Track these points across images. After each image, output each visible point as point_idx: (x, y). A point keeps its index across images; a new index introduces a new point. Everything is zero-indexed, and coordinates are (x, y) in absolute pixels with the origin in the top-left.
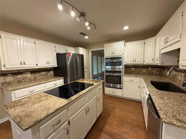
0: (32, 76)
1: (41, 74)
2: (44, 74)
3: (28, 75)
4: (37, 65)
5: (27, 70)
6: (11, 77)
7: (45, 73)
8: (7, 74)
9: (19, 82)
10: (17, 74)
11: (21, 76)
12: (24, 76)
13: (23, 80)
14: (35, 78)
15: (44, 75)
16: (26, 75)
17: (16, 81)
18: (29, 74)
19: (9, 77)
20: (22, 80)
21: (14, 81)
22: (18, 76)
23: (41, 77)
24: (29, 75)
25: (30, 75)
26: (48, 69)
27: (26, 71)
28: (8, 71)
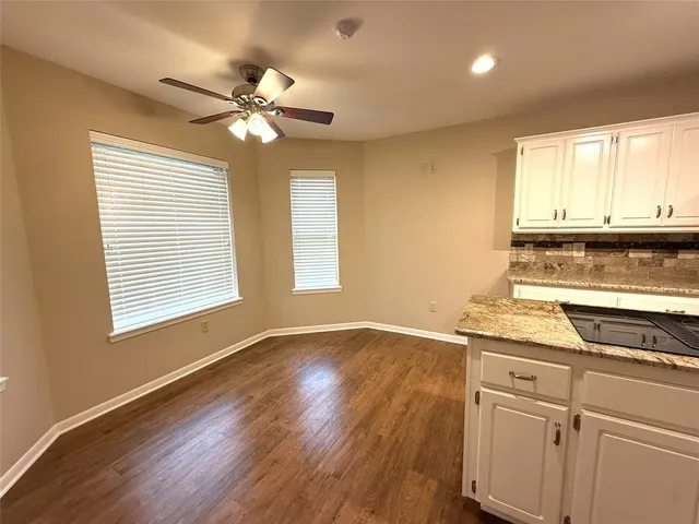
0: (590, 257)
1: (627, 256)
2: (640, 260)
3: (575, 254)
4: (608, 220)
5: (577, 235)
6: (532, 252)
7: (646, 255)
8: (526, 242)
9: (548, 269)
10: (547, 247)
11: (556, 253)
12: (565, 254)
13: (560, 265)
14: (598, 268)
15: (642, 262)
16: (570, 253)
17: (541, 265)
18: (579, 250)
19: (526, 252)
20: (555, 265)
21: (535, 263)
22: (548, 253)
23: (624, 270)
24: (579, 255)
25: (583, 254)
26: (670, 239)
27: (571, 239)
28: (527, 235)
